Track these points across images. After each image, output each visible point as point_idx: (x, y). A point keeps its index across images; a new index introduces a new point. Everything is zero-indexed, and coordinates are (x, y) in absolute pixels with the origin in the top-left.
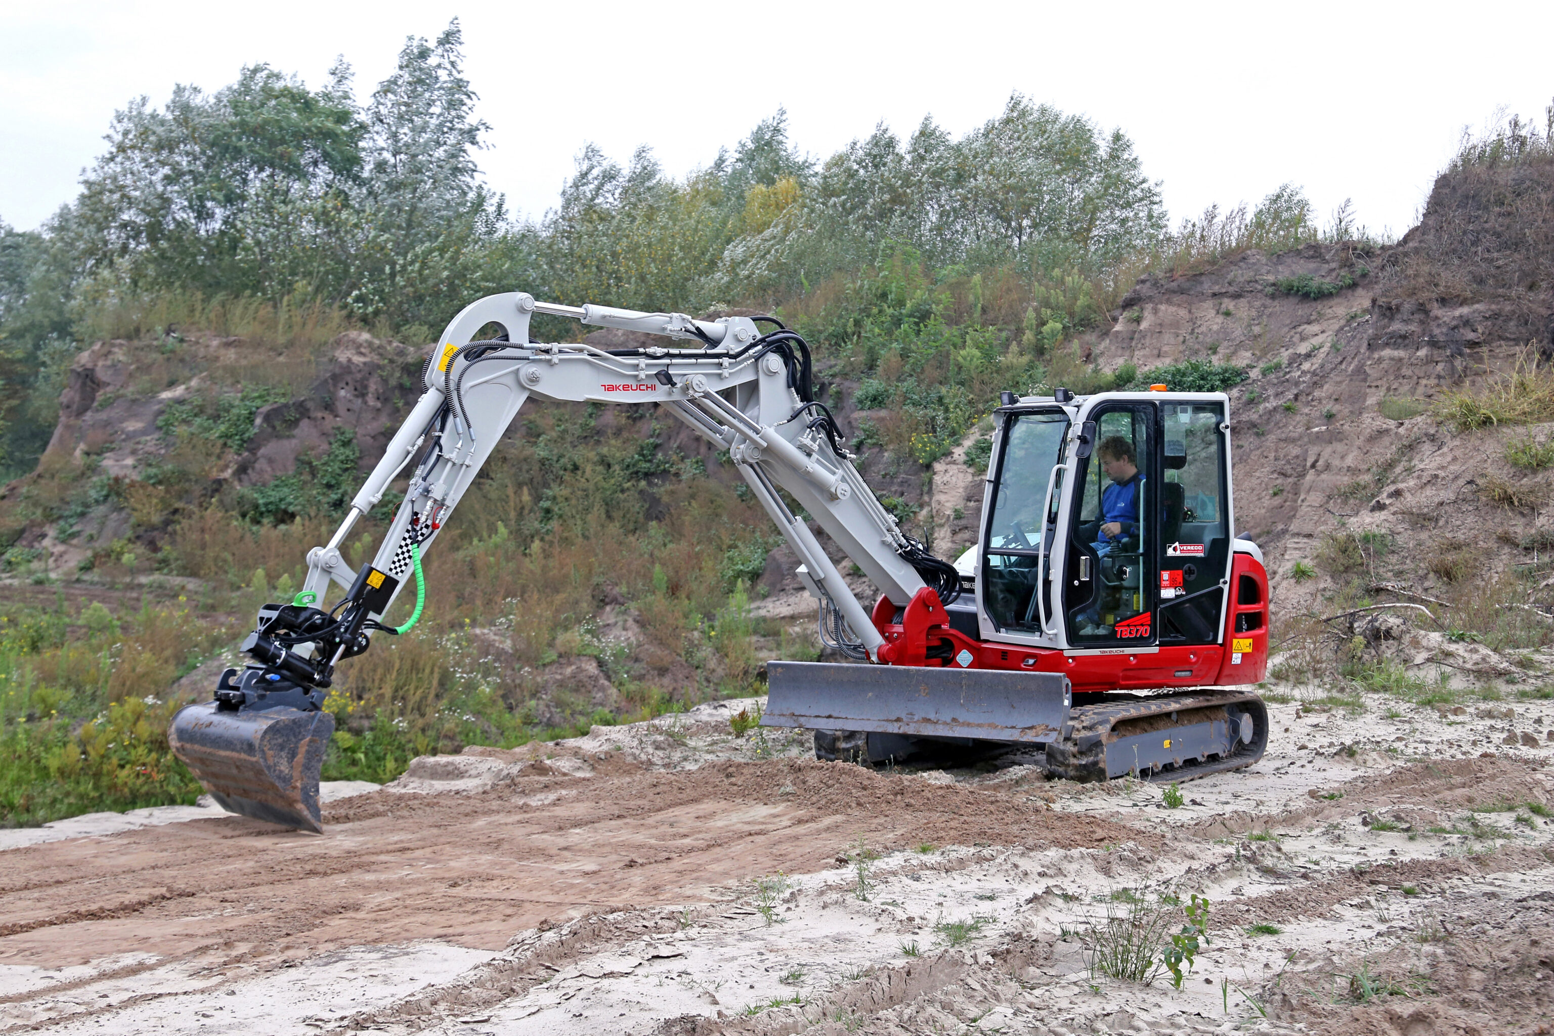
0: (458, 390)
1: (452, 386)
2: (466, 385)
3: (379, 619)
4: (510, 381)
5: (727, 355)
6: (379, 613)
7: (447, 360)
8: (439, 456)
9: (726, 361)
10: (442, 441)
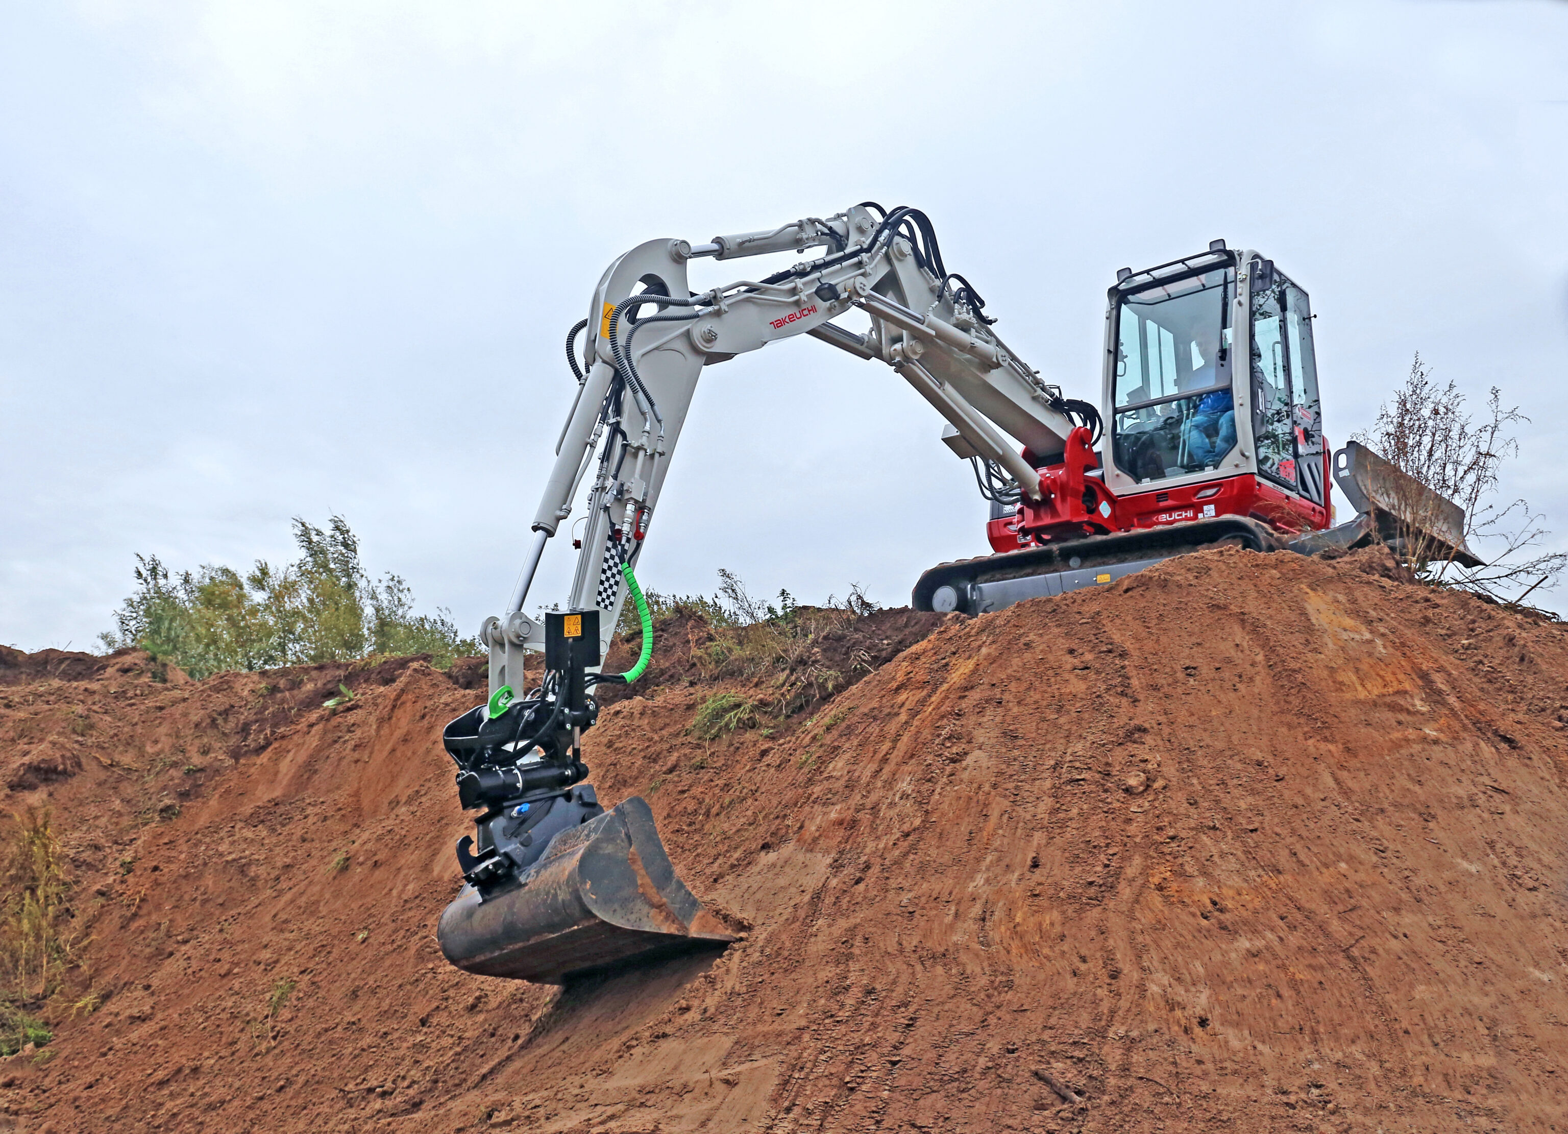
0: (628, 358)
1: (622, 353)
2: (635, 355)
3: (597, 670)
4: (681, 345)
5: (862, 250)
6: (598, 664)
7: (608, 322)
8: (625, 447)
9: (864, 256)
10: (624, 427)
